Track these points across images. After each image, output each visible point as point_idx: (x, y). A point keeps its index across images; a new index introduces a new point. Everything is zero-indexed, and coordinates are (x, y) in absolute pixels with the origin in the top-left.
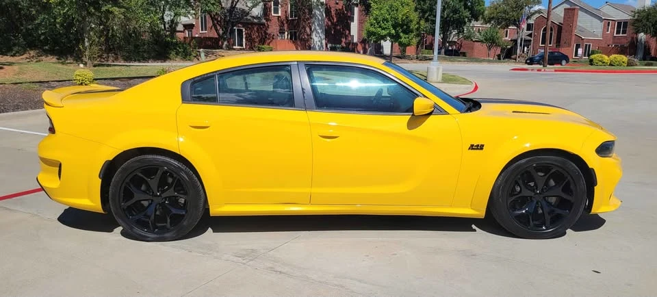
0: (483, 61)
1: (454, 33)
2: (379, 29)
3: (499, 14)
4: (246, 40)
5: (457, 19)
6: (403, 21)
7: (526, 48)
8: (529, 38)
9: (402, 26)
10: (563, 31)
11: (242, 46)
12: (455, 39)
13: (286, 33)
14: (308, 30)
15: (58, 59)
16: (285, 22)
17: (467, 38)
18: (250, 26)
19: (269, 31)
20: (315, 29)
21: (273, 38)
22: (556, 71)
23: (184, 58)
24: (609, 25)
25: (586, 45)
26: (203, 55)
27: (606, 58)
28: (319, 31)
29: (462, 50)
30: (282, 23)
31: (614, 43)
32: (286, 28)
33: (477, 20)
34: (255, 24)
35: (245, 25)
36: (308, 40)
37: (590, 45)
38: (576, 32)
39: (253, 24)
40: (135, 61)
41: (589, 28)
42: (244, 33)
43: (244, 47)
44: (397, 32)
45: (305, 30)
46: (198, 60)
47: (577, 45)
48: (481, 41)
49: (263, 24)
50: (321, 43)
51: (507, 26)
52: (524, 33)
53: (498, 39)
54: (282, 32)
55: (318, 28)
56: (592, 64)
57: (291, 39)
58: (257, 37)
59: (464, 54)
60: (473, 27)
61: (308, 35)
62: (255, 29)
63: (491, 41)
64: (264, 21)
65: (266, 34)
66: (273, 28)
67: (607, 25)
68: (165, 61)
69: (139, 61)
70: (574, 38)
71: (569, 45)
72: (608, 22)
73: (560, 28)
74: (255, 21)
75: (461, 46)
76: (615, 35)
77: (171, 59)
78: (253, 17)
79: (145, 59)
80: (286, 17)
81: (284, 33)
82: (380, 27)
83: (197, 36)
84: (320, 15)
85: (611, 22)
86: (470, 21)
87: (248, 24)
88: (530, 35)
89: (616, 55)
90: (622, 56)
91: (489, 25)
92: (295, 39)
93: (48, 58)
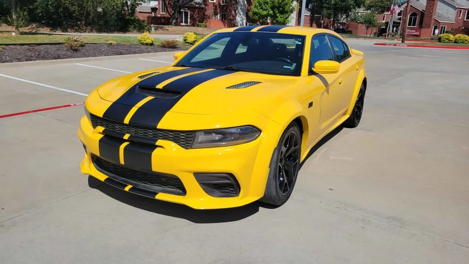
0: (361, 37)
1: (344, 17)
2: (261, 10)
3: (378, 3)
4: (190, 19)
5: (345, 7)
6: (279, 3)
7: (395, 28)
8: (399, 21)
9: (278, 8)
10: (425, 16)
11: (187, 23)
12: (345, 21)
13: (219, 15)
14: (233, 12)
15: (51, 30)
16: (218, 7)
17: (353, 20)
18: (193, 9)
19: (206, 13)
20: (238, 11)
21: (209, 18)
22: (408, 46)
23: (139, 31)
24: (461, 12)
25: (442, 27)
26: (153, 29)
27: (452, 37)
28: (241, 13)
29: (349, 29)
30: (216, 7)
31: (463, 26)
32: (218, 11)
33: (359, 7)
34: (197, 8)
35: (189, 8)
36: (233, 20)
37: (445, 27)
38: (435, 17)
39: (195, 8)
40: (105, 32)
41: (445, 13)
42: (189, 14)
43: (189, 24)
44: (274, 12)
45: (231, 12)
46: (150, 32)
47: (435, 27)
48: (362, 23)
49: (203, 8)
50: (242, 22)
51: (383, 12)
52: (396, 17)
53: (374, 21)
54: (216, 14)
55: (240, 11)
56: (440, 41)
57: (222, 19)
58: (198, 17)
59: (350, 32)
60: (358, 13)
61: (233, 16)
62: (197, 11)
63: (369, 23)
64: (204, 6)
65: (204, 15)
66: (210, 11)
67: (459, 12)
68: (125, 33)
69: (108, 32)
70: (433, 22)
71: (429, 27)
72: (460, 10)
73: (422, 14)
74: (197, 6)
75: (349, 26)
76: (465, 20)
77: (130, 31)
78: (196, 3)
79: (112, 31)
80: (219, 4)
81: (217, 15)
82: (262, 8)
83: (159, 16)
84: (242, 2)
85: (462, 10)
86: (354, 8)
87: (191, 7)
88: (400, 19)
89: (461, 35)
90: (465, 35)
91: (369, 12)
92: (225, 19)
93: (44, 29)
